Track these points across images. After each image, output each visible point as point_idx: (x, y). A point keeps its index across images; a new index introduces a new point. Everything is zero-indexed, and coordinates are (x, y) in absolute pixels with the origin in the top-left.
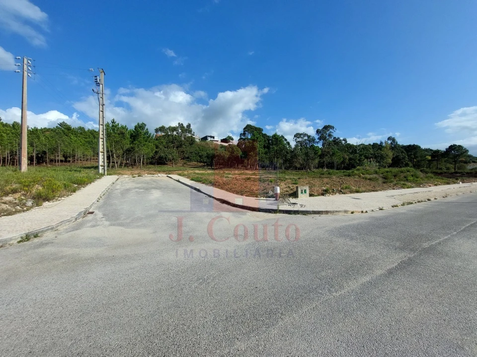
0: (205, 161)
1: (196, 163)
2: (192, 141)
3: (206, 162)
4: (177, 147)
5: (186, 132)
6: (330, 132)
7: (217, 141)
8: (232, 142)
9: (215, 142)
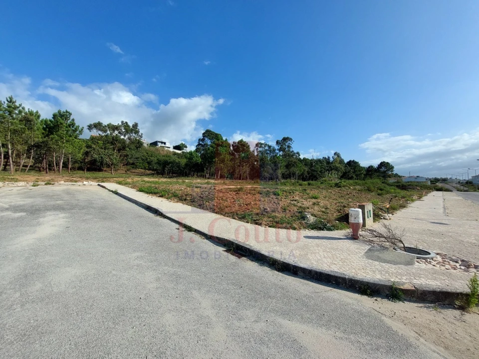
0: (155, 168)
1: (143, 170)
2: (139, 144)
3: (156, 170)
4: (119, 150)
5: (132, 133)
6: (289, 144)
7: (169, 148)
8: (185, 150)
9: (166, 149)
